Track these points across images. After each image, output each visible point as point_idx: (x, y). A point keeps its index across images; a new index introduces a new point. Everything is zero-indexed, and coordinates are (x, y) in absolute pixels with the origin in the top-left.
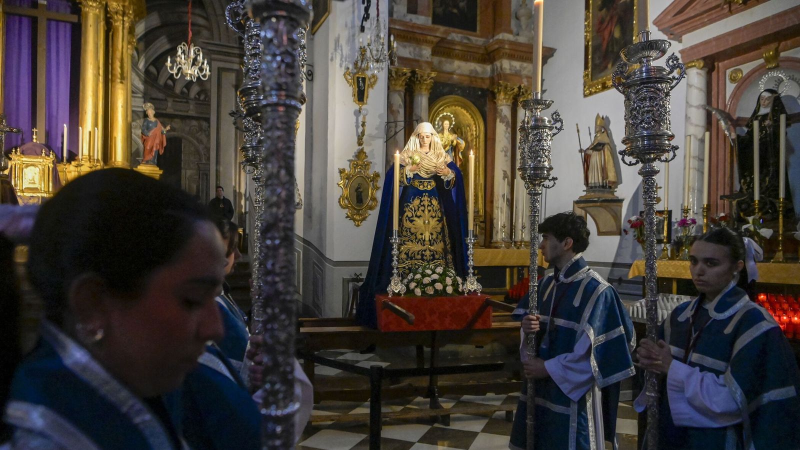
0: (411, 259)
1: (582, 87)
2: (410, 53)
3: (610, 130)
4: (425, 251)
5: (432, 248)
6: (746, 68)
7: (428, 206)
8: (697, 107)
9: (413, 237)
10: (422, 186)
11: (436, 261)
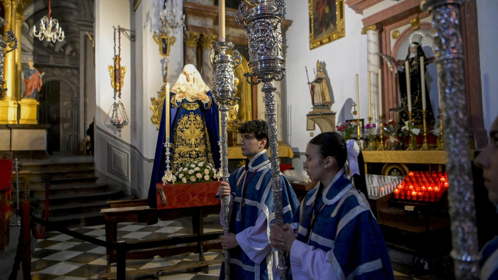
0: (182, 157)
1: (309, 44)
2: (199, 23)
3: (326, 70)
4: (192, 151)
5: (197, 149)
6: (402, 29)
7: (194, 120)
8: (374, 54)
9: (184, 142)
10: (189, 108)
11: (199, 158)
